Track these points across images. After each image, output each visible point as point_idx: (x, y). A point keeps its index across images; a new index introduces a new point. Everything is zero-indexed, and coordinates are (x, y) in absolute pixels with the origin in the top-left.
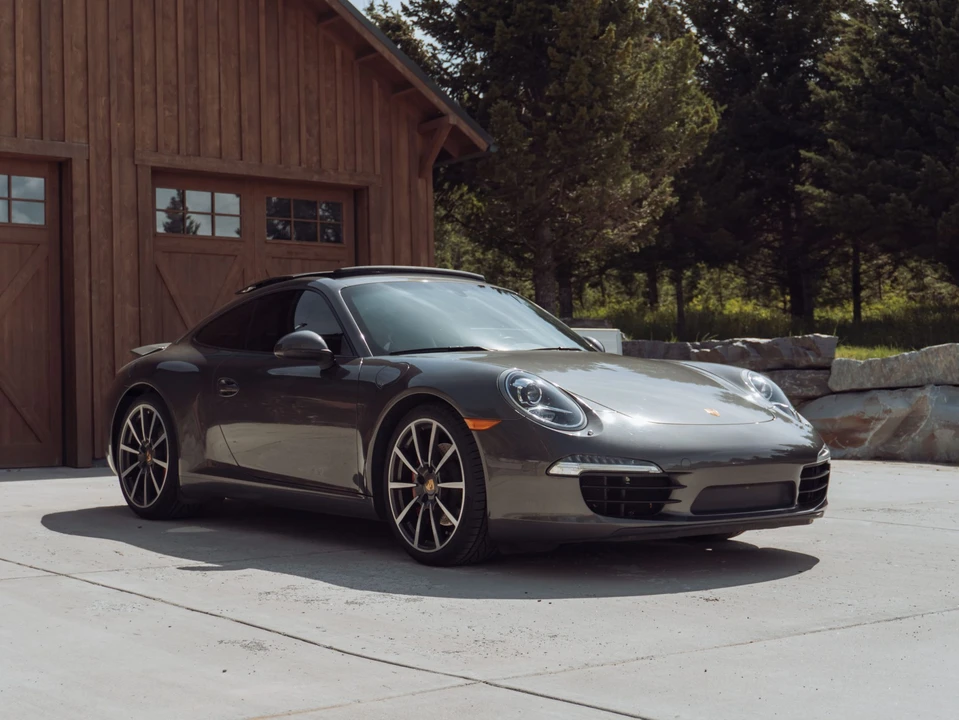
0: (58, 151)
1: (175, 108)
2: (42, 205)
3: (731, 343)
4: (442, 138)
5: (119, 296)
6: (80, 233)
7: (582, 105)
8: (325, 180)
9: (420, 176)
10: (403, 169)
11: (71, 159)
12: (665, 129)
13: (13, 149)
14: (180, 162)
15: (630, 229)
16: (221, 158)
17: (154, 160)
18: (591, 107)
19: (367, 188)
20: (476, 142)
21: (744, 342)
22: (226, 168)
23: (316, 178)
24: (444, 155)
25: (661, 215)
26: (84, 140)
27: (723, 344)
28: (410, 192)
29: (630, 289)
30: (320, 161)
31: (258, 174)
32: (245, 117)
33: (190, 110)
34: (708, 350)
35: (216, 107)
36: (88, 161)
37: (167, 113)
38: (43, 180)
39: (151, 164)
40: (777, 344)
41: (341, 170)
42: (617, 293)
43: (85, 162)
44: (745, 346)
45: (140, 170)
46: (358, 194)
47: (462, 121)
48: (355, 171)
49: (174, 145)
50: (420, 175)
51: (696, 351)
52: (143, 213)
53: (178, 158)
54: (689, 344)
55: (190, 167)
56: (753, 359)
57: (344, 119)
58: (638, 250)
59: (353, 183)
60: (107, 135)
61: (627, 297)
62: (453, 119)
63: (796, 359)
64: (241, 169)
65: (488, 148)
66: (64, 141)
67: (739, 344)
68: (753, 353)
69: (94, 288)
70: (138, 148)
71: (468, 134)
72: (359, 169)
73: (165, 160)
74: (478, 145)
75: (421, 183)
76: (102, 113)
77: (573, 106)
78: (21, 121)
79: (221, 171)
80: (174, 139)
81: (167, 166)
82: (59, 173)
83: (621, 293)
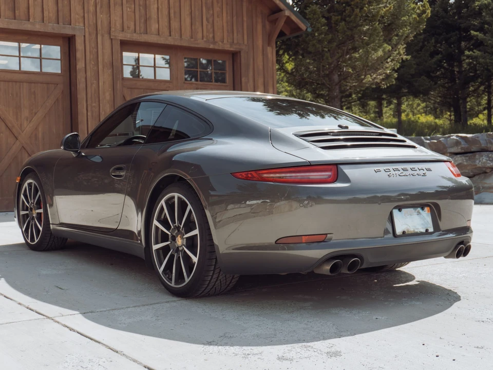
0: (68, 31)
1: (133, 6)
2: (60, 61)
3: (449, 137)
4: (281, 24)
5: (103, 113)
6: (80, 77)
7: (357, 7)
8: (216, 47)
9: (269, 46)
10: (260, 42)
11: (75, 35)
12: (403, 19)
13: (42, 30)
14: (136, 37)
15: (382, 74)
16: (159, 35)
17: (122, 36)
18: (362, 8)
19: (240, 52)
20: (300, 26)
21: (457, 136)
22: (161, 40)
23: (211, 46)
24: (282, 34)
25: (398, 66)
26: (82, 25)
27: (445, 138)
28: (263, 54)
29: (366, 110)
30: (214, 37)
31: (179, 44)
32: (172, 11)
33: (141, 8)
34: (436, 141)
35: (156, 6)
36: (85, 36)
37: (128, 9)
38: (59, 47)
39: (120, 38)
40: (478, 137)
41: (225, 41)
42: (359, 112)
43: (83, 37)
44: (458, 138)
45: (113, 42)
46: (235, 55)
47: (292, 14)
48: (233, 42)
49: (132, 27)
50: (269, 44)
51: (428, 141)
52: (116, 66)
53: (134, 35)
54: (423, 138)
55: (142, 40)
56: (463, 146)
57: (227, 13)
58: (386, 87)
59: (232, 49)
60: (94, 21)
61: (365, 114)
62: (287, 13)
63: (489, 145)
64: (170, 41)
65: (307, 29)
66: (71, 25)
67: (454, 137)
68: (463, 142)
69: (89, 109)
70: (113, 29)
71: (295, 21)
72: (235, 41)
73: (128, 36)
74: (301, 27)
75: (269, 49)
76: (92, 9)
77: (353, 8)
78: (46, 13)
79: (159, 42)
80: (132, 24)
81: (129, 39)
82: (68, 43)
83: (361, 112)
